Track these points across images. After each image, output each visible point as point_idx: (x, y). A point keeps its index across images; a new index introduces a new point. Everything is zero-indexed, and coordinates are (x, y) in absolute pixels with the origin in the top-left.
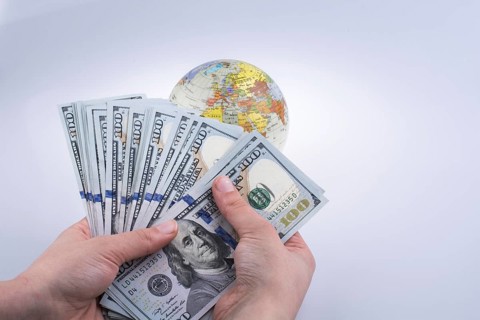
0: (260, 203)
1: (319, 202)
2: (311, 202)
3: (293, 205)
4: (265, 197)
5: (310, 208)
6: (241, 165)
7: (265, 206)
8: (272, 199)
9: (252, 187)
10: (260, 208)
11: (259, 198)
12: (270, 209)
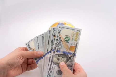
0: (68, 40)
1: (80, 31)
2: (78, 32)
3: (75, 35)
4: (68, 38)
5: (79, 33)
6: (59, 34)
7: (69, 40)
8: (70, 37)
9: (64, 38)
10: (68, 41)
11: (67, 39)
12: (71, 40)
